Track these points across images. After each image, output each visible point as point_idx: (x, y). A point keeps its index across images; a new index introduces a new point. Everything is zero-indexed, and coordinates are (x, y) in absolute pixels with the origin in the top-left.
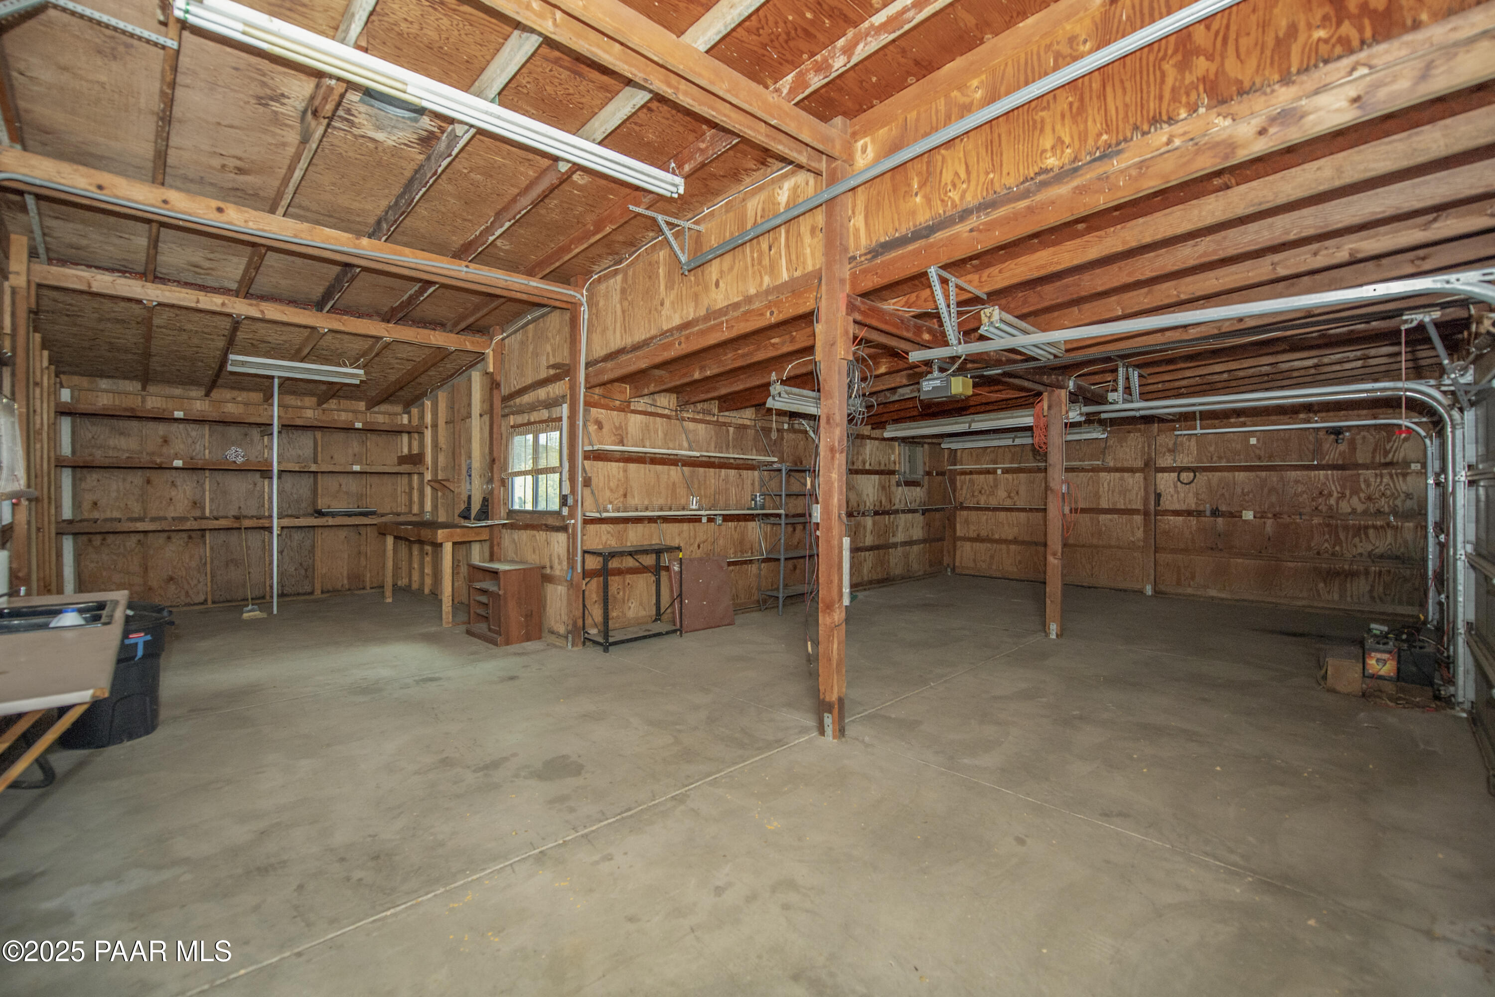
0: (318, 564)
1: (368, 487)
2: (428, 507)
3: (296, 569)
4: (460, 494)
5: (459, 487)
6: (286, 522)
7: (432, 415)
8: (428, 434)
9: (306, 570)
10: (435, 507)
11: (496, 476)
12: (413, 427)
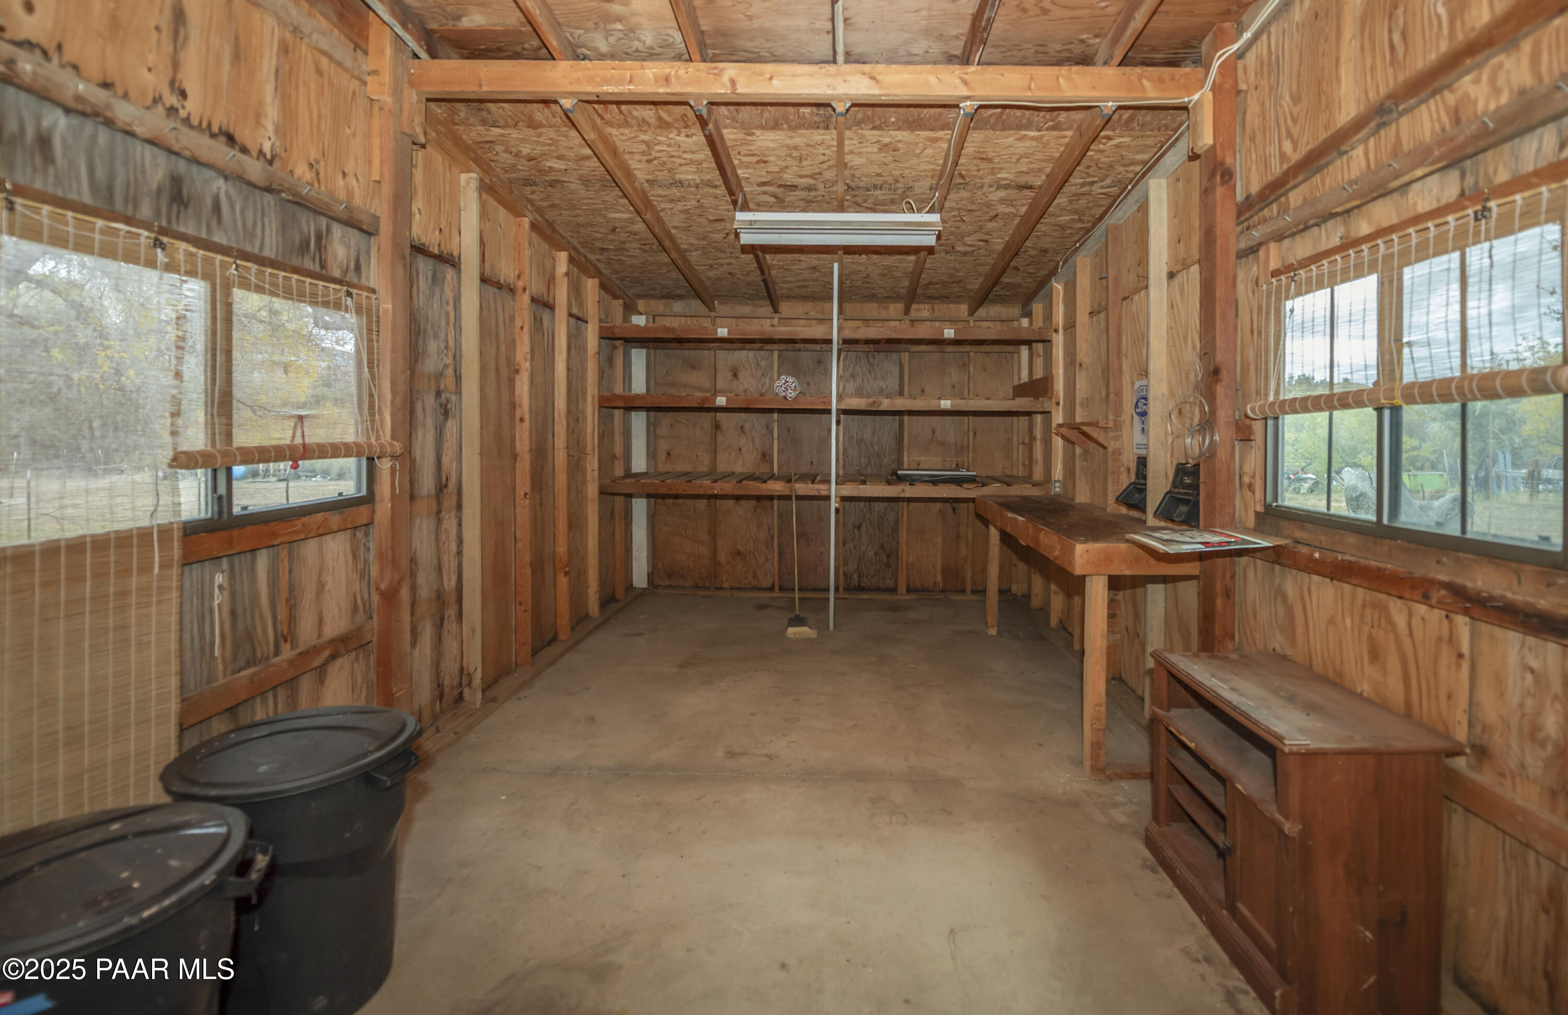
0: (903, 548)
1: (971, 435)
2: (1058, 472)
3: (876, 554)
4: (1118, 452)
5: (1117, 438)
6: (849, 490)
7: (1066, 306)
8: (1059, 340)
9: (888, 556)
10: (1070, 472)
11: (1223, 415)
12: (1033, 331)
